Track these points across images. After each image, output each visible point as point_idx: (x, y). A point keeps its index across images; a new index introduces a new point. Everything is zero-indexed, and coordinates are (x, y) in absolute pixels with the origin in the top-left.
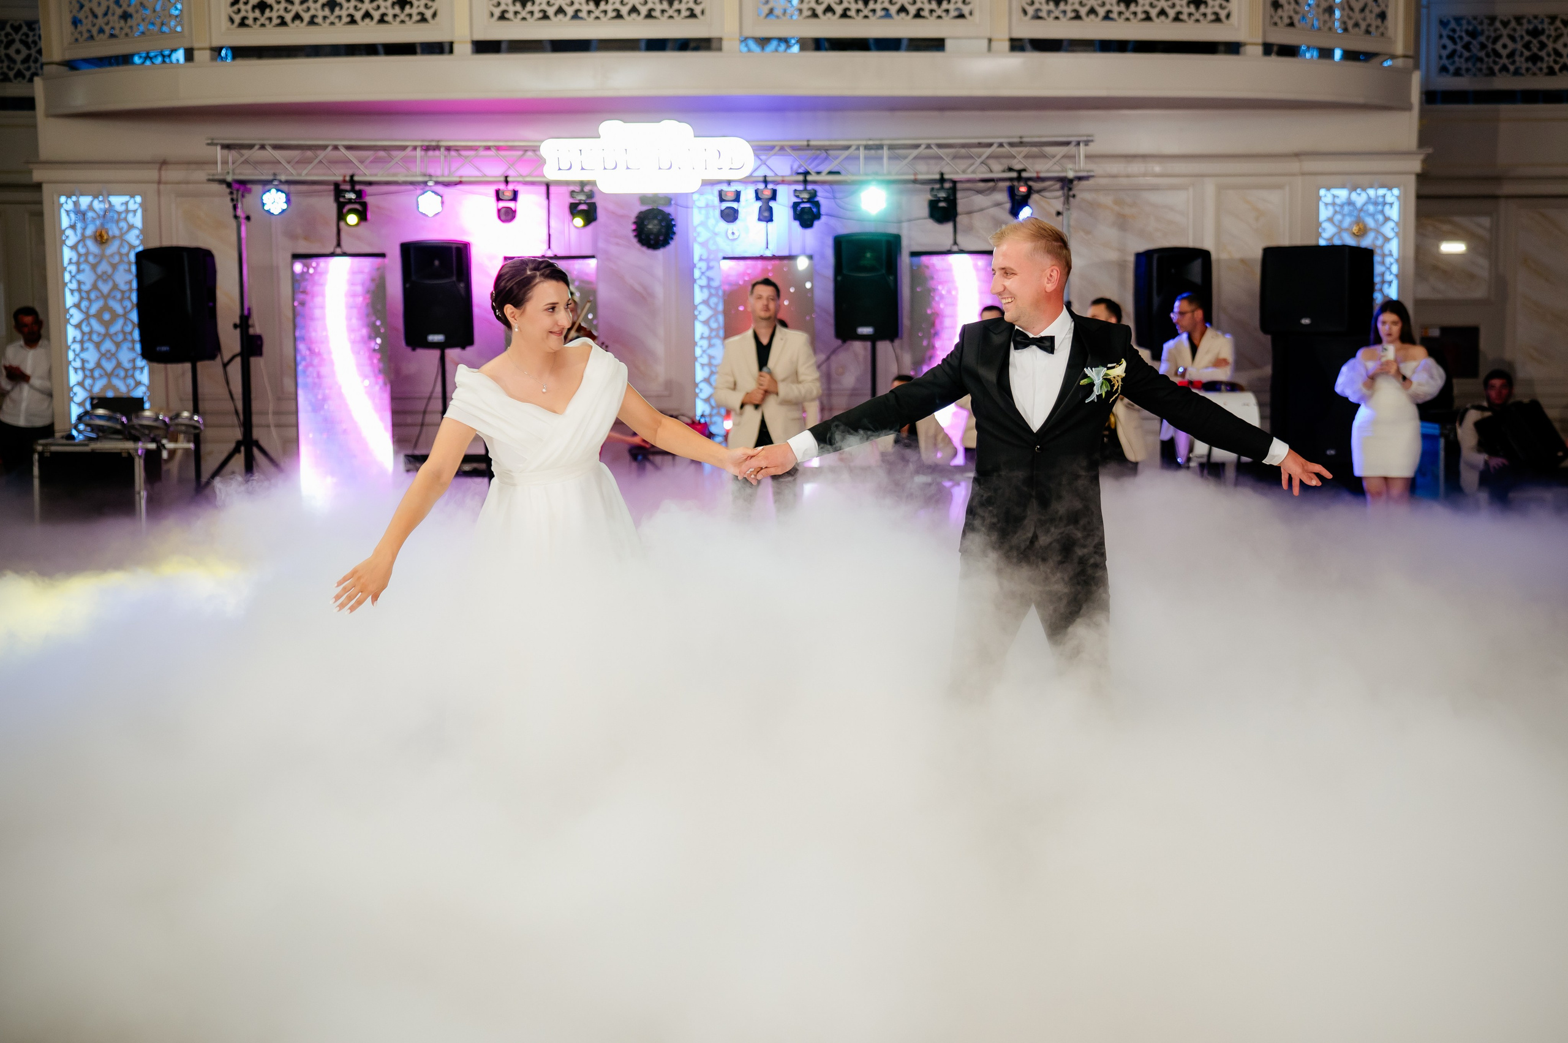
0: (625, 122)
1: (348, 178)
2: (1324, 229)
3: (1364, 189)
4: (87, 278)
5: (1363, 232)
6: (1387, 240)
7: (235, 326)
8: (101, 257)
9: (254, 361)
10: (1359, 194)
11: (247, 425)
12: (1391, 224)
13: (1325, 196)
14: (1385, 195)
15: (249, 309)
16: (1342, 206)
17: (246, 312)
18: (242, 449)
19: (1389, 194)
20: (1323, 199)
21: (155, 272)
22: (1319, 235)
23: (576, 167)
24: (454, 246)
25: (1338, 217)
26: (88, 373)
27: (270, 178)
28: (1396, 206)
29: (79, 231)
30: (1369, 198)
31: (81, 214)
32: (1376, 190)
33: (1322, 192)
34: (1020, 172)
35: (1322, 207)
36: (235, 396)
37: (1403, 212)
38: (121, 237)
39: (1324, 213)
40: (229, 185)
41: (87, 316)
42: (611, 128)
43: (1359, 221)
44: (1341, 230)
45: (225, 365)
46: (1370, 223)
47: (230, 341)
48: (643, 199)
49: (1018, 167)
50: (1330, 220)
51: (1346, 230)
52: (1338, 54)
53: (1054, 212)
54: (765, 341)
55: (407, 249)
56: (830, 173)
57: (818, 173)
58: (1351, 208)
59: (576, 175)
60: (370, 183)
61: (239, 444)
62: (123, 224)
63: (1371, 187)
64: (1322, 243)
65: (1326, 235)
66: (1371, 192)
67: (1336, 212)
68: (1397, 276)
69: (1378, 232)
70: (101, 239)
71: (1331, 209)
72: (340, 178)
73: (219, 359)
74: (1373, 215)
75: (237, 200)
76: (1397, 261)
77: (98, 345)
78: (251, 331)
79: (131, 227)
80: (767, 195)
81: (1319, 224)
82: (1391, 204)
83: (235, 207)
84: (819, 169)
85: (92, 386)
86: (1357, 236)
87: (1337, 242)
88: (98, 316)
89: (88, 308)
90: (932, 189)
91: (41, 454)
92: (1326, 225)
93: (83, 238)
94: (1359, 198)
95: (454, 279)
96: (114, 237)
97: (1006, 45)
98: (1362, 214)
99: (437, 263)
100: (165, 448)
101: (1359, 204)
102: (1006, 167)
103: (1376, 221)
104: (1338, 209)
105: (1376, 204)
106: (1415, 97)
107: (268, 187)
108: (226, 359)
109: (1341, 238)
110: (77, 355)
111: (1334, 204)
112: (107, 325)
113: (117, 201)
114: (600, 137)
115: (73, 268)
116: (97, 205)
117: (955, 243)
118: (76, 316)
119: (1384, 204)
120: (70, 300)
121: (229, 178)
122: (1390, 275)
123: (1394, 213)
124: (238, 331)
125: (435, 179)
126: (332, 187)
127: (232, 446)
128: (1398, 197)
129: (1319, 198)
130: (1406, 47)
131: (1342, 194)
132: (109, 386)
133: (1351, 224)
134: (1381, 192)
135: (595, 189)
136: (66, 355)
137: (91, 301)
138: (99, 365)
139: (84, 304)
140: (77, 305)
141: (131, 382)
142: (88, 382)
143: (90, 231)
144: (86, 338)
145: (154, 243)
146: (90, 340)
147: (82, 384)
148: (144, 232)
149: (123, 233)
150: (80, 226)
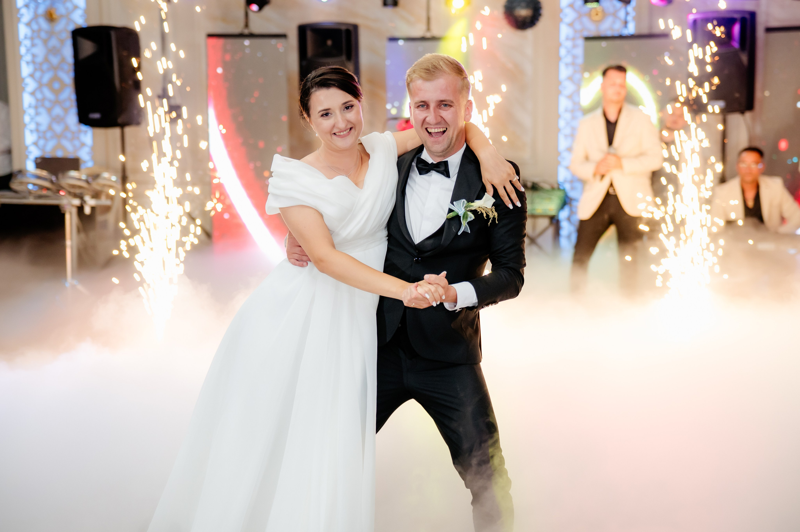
4: (40, 51)
8: (51, 34)
21: (88, 48)
24: (343, 28)
26: (41, 135)
29: (32, 10)
38: (68, 16)
41: (40, 86)
54: (612, 118)
55: (303, 30)
62: (70, 6)
70: (50, 17)
77: (49, 111)
78: (171, 101)
79: (76, 7)
85: (45, 146)
88: (50, 85)
89: (41, 78)
93: (35, 17)
96: (62, 16)
99: (329, 43)
110: (32, 119)
112: (57, 92)
115: (28, 43)
118: (31, 85)
120: (26, 70)
132: (59, 146)
136: (23, 119)
137: (43, 72)
138: (50, 128)
139: (38, 74)
140: (32, 76)
141: (77, 143)
142: (41, 142)
143: (41, 10)
144: (39, 104)
145: (95, 22)
146: (43, 106)
147: (35, 144)
148: (87, 11)
149: (69, 13)
150: (32, 5)
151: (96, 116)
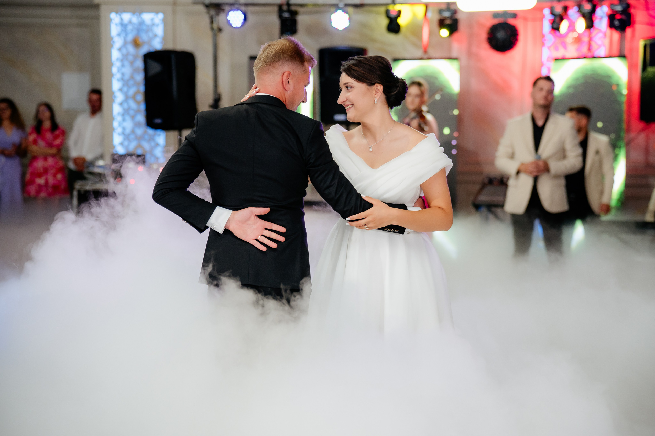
1: (285, 2)
4: (127, 70)
8: (136, 57)
15: (219, 95)
17: (217, 97)
21: (156, 68)
26: (126, 137)
27: (233, 1)
29: (123, 38)
31: (123, 26)
38: (150, 42)
40: (207, 7)
41: (127, 98)
48: (496, 15)
54: (540, 123)
55: (323, 54)
62: (151, 34)
70: (136, 43)
72: (280, 2)
75: (213, 18)
77: (133, 117)
79: (156, 36)
83: (212, 22)
85: (128, 145)
88: (134, 97)
89: (128, 91)
91: (79, 192)
93: (125, 44)
96: (144, 42)
107: (231, 8)
110: (120, 124)
112: (139, 103)
113: (147, 17)
115: (118, 64)
116: (135, 20)
118: (119, 97)
120: (116, 85)
121: (207, 2)
125: (344, 2)
126: (276, 9)
132: (139, 146)
135: (457, 9)
136: (112, 124)
137: (129, 87)
138: (133, 131)
139: (125, 89)
140: (121, 90)
141: (153, 144)
142: (126, 143)
143: (130, 38)
144: (126, 112)
145: (170, 46)
146: (128, 114)
147: (121, 144)
148: (165, 38)
149: (151, 40)
150: (123, 35)
151: (158, 121)
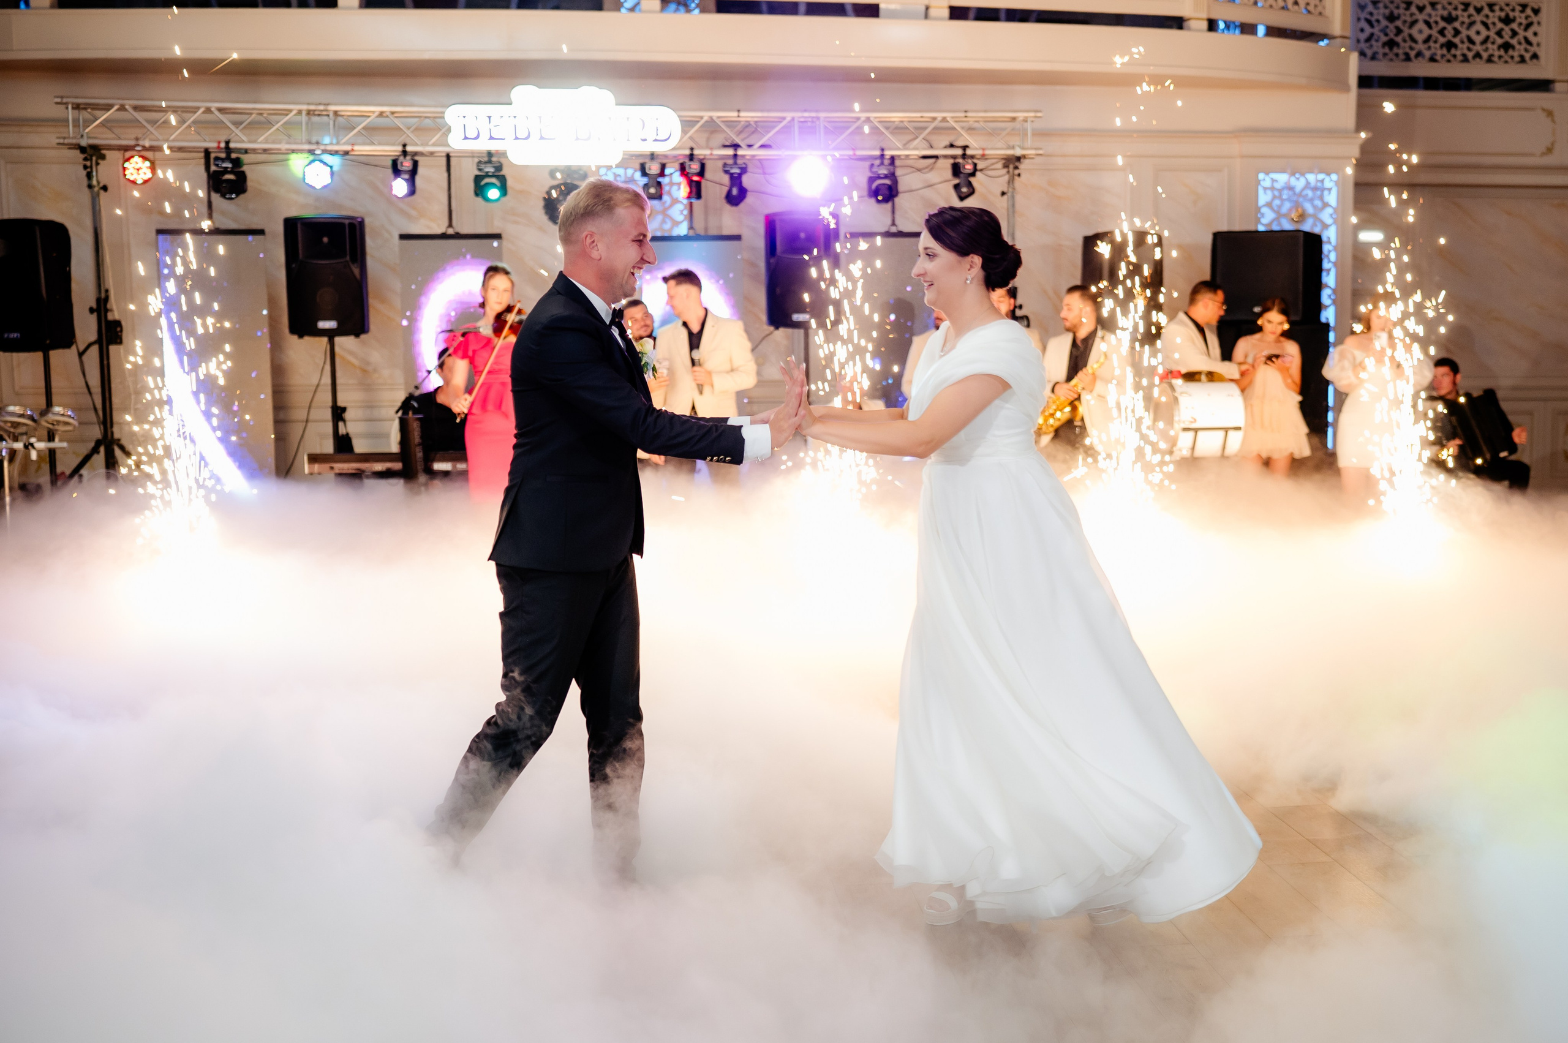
0: (539, 88)
1: (223, 145)
2: (1263, 215)
3: (1303, 174)
5: (1302, 217)
6: (1326, 226)
7: (92, 310)
9: (113, 348)
10: (1298, 179)
11: (107, 420)
12: (1329, 210)
13: (1264, 180)
14: (1324, 179)
15: (107, 291)
16: (1280, 191)
17: (103, 295)
18: (102, 449)
19: (1327, 180)
20: (1262, 183)
22: (1258, 221)
23: (485, 136)
24: (346, 222)
25: (1277, 202)
27: (132, 143)
28: (1334, 192)
30: (1308, 183)
32: (1316, 175)
33: (1261, 176)
34: (965, 148)
35: (1261, 191)
36: (92, 390)
37: (1341, 198)
39: (1263, 198)
40: (83, 150)
42: (523, 94)
43: (1297, 205)
44: (1279, 215)
45: (81, 354)
46: (1310, 209)
47: (86, 328)
49: (960, 142)
50: (1269, 205)
51: (1284, 216)
52: (1261, 30)
53: (999, 193)
54: (695, 328)
55: (291, 224)
56: (762, 146)
57: (750, 146)
58: (1291, 193)
59: (483, 145)
60: (246, 151)
61: (98, 443)
63: (1311, 172)
64: (1261, 228)
65: (1265, 221)
66: (1311, 177)
67: (1274, 197)
68: (1335, 264)
69: (1317, 219)
71: (1269, 194)
72: (212, 145)
73: (74, 347)
74: (1311, 200)
75: (91, 167)
76: (1335, 248)
78: (110, 317)
80: (695, 169)
81: (1258, 209)
82: (1330, 190)
83: (89, 176)
84: (750, 142)
86: (1297, 222)
87: (1275, 228)
90: (872, 165)
92: (1264, 210)
94: (1299, 184)
95: (348, 258)
97: (946, 13)
98: (1301, 200)
99: (325, 240)
100: (33, 447)
101: (1298, 190)
102: (947, 143)
103: (1315, 207)
104: (1276, 193)
105: (1315, 189)
106: (1353, 81)
107: (128, 154)
108: (81, 348)
109: (1279, 224)
111: (1272, 188)
114: (511, 104)
117: (893, 224)
119: (1323, 190)
121: (84, 143)
122: (1328, 263)
123: (1332, 198)
124: (94, 317)
125: (323, 147)
126: (202, 155)
127: (92, 444)
128: (1337, 183)
129: (1258, 182)
130: (1343, 28)
131: (1282, 178)
133: (1290, 210)
134: (1321, 176)
135: (503, 160)
151: (13, 335)
